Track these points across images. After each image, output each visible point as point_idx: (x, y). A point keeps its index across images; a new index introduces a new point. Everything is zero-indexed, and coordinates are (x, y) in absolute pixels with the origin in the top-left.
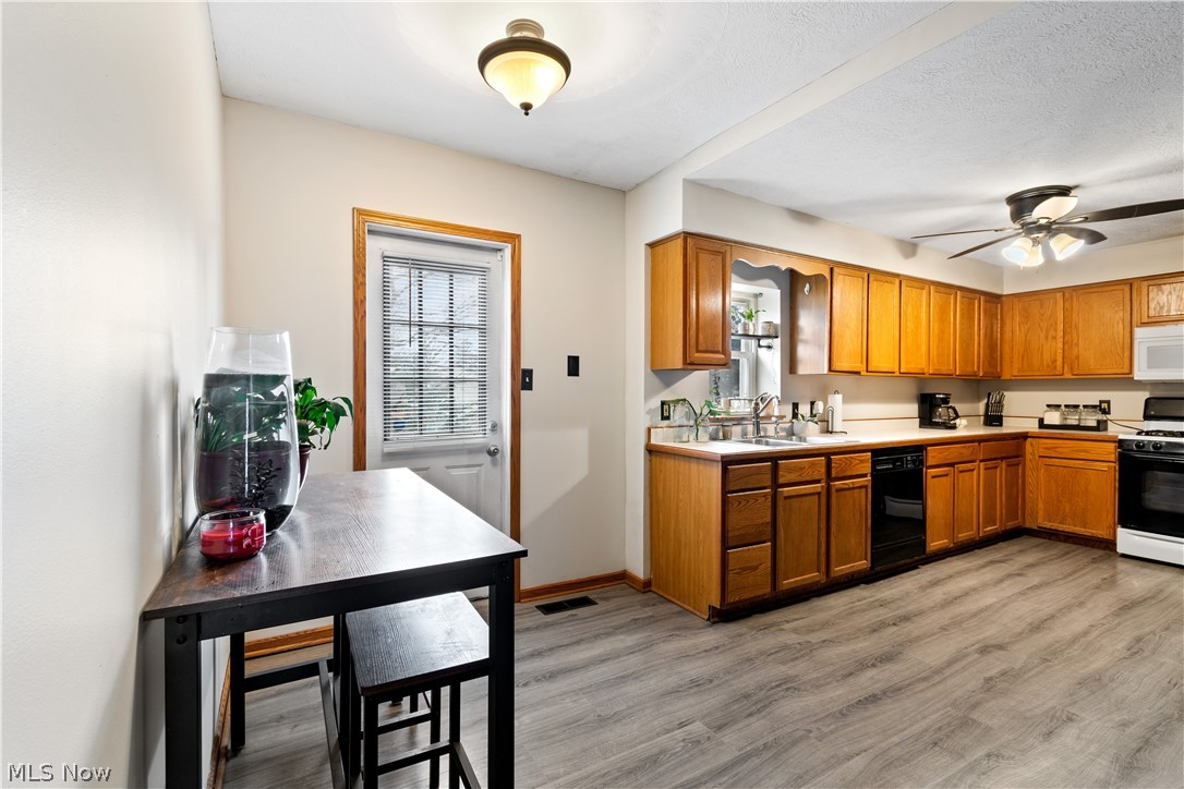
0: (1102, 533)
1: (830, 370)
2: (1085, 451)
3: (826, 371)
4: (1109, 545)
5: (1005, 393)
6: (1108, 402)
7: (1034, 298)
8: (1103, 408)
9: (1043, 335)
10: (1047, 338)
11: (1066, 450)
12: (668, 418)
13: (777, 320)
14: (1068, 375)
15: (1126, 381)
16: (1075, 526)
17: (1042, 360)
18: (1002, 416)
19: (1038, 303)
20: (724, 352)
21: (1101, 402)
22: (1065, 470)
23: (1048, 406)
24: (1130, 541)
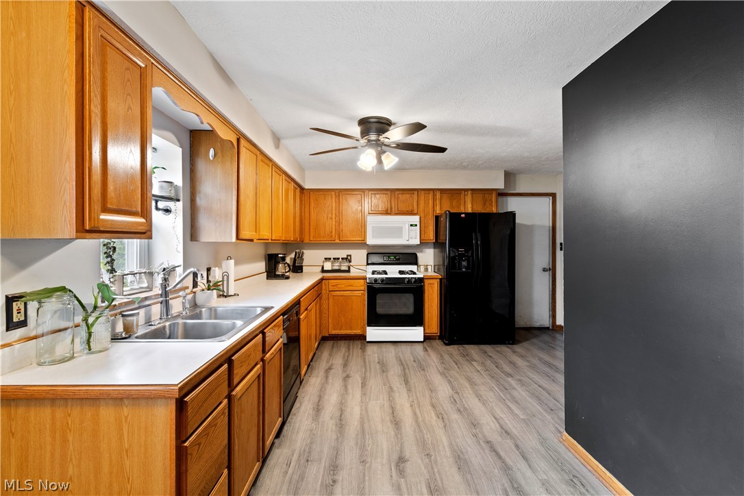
0: (358, 332)
1: (238, 238)
2: (350, 286)
3: (234, 239)
4: (362, 337)
5: (305, 251)
6: (350, 256)
7: (321, 193)
8: (348, 259)
9: (325, 216)
10: (327, 218)
11: (343, 286)
12: (23, 324)
13: (178, 181)
14: (337, 241)
15: (362, 244)
16: (347, 330)
17: (325, 231)
18: (302, 266)
19: (323, 196)
20: (146, 213)
21: (347, 256)
22: (342, 298)
23: (325, 259)
24: (374, 333)
